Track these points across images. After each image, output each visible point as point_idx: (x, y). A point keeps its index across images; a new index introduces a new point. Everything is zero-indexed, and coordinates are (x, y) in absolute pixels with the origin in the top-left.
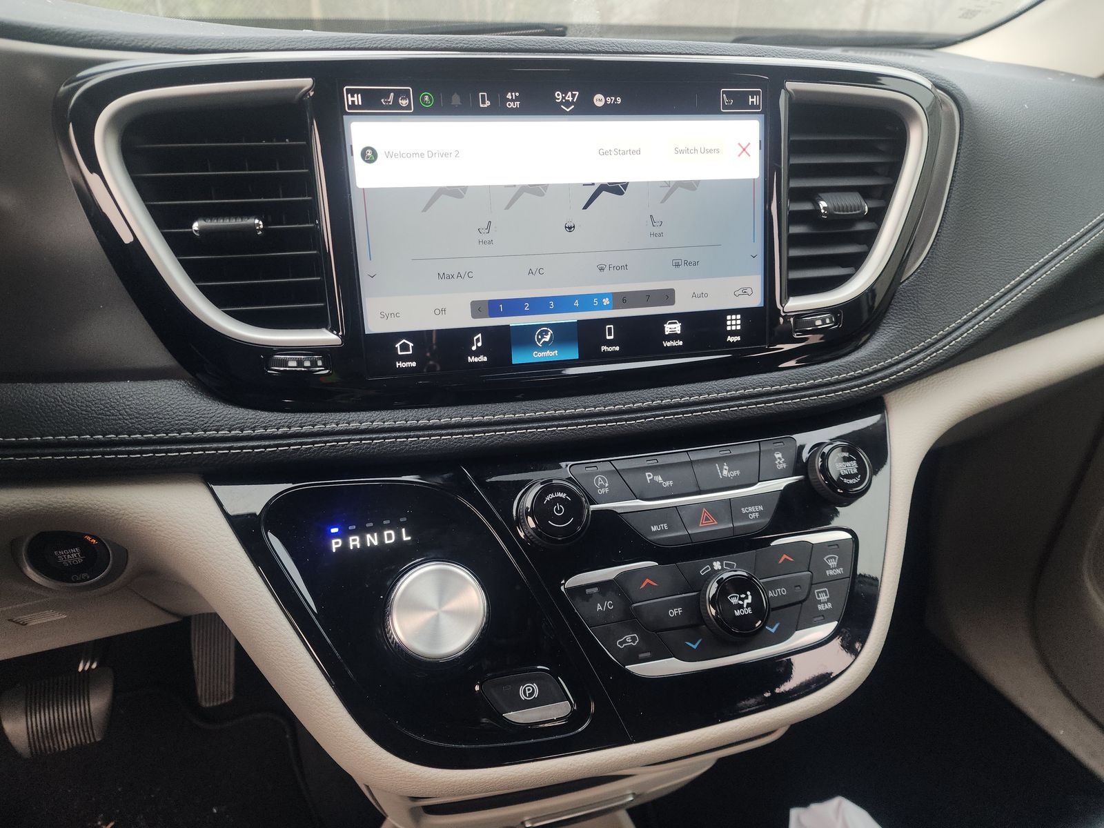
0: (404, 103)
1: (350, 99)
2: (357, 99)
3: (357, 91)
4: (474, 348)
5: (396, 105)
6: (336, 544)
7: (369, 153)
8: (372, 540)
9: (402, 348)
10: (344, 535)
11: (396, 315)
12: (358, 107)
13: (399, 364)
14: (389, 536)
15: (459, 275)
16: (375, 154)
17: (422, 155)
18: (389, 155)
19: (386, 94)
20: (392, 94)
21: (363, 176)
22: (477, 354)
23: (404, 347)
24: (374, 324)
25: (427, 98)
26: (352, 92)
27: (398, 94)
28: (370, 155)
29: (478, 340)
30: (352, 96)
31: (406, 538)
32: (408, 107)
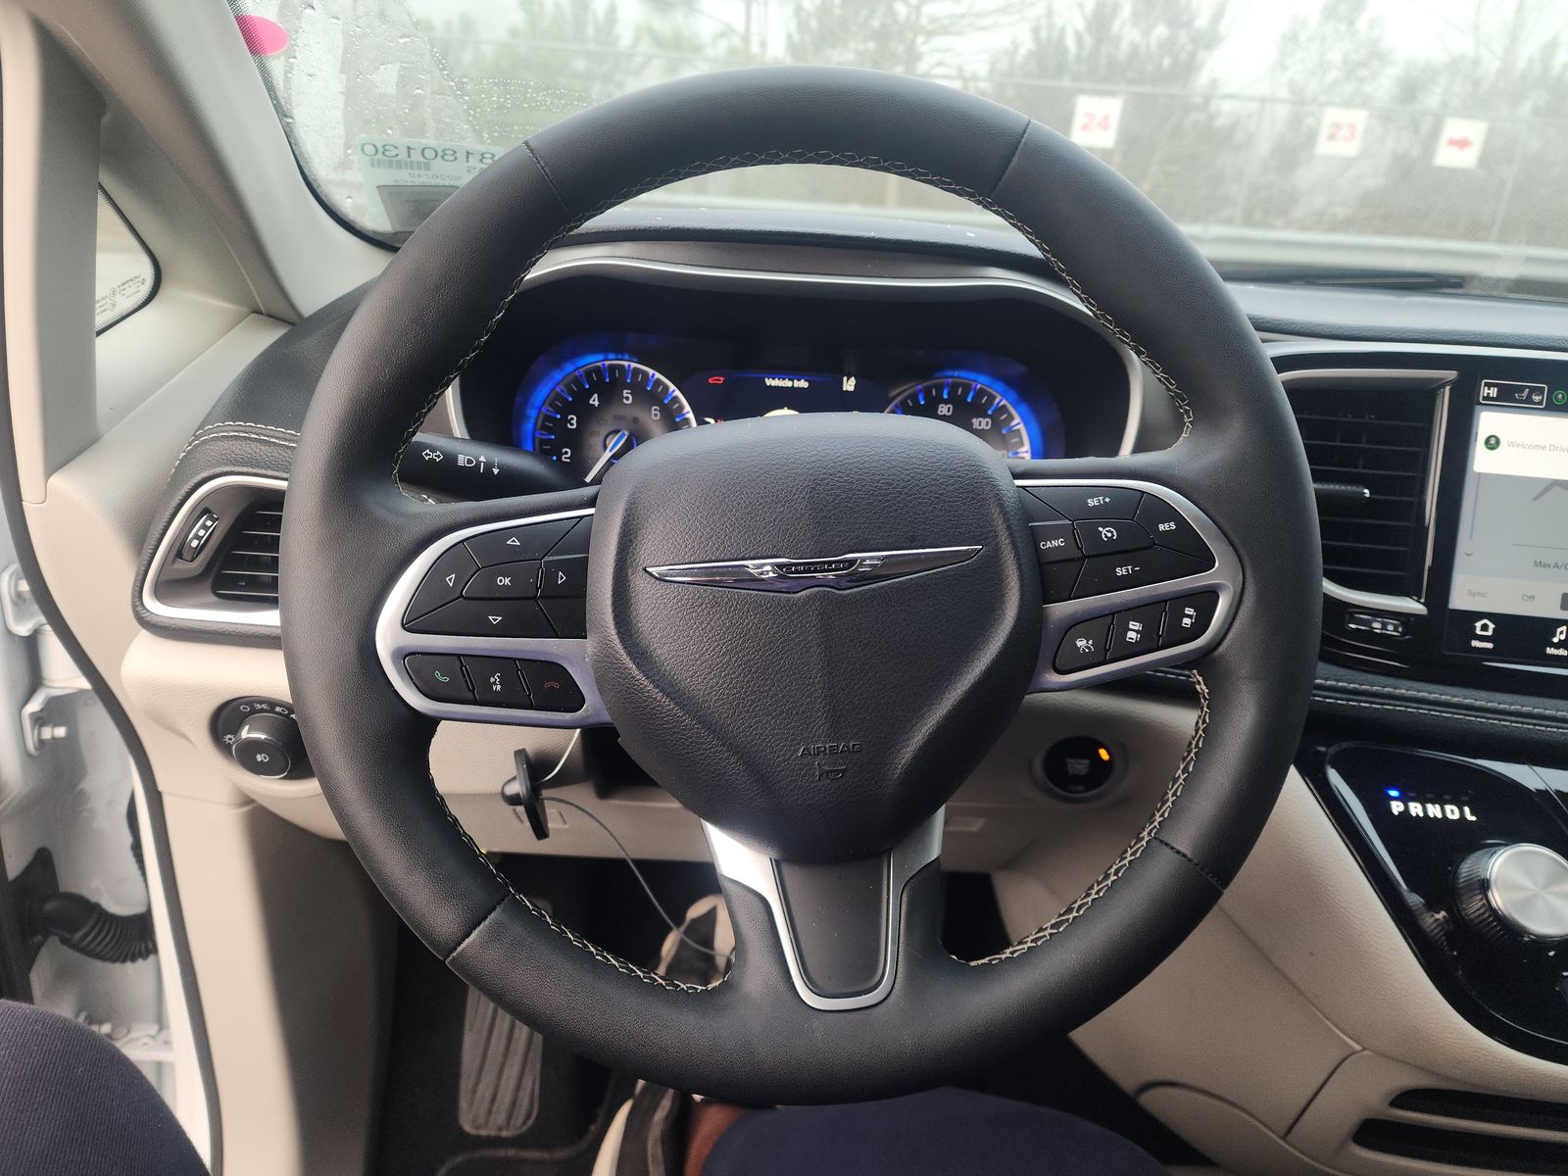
0: (1536, 398)
1: (1485, 391)
2: (1493, 392)
3: (1494, 385)
4: (1556, 640)
5: (1529, 400)
6: (1397, 807)
7: (1493, 441)
8: (1434, 811)
9: (1484, 628)
10: (1404, 799)
11: (1483, 595)
12: (1493, 399)
13: (1475, 643)
14: (1452, 812)
15: (1556, 566)
16: (1498, 442)
17: (1544, 448)
18: (1511, 444)
19: (1521, 389)
20: (1527, 390)
21: (1482, 461)
22: (1557, 646)
23: (1485, 628)
24: (1460, 599)
25: (1560, 396)
26: (1489, 385)
27: (1533, 390)
28: (1492, 443)
29: (1561, 633)
30: (1489, 389)
31: (1471, 818)
32: (1540, 403)
